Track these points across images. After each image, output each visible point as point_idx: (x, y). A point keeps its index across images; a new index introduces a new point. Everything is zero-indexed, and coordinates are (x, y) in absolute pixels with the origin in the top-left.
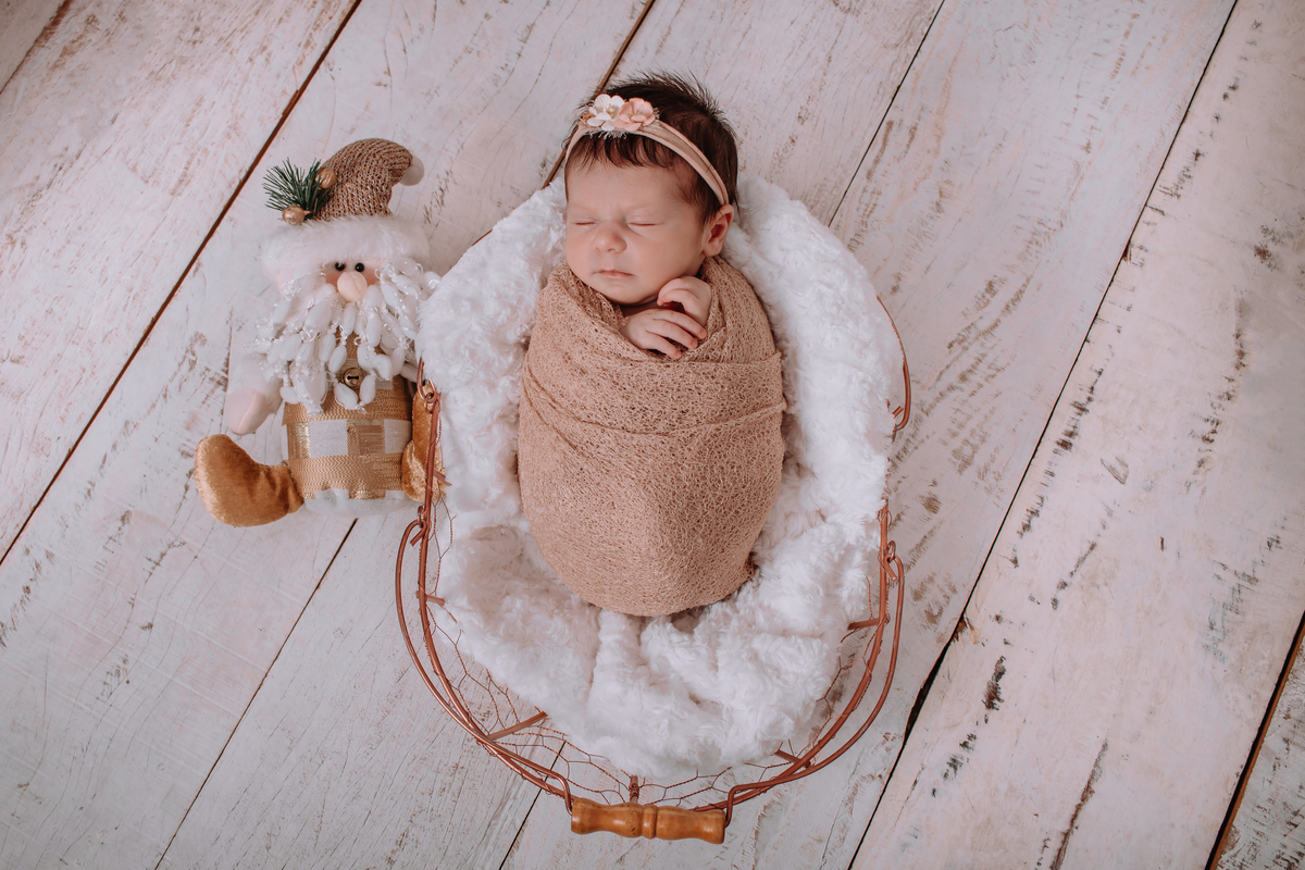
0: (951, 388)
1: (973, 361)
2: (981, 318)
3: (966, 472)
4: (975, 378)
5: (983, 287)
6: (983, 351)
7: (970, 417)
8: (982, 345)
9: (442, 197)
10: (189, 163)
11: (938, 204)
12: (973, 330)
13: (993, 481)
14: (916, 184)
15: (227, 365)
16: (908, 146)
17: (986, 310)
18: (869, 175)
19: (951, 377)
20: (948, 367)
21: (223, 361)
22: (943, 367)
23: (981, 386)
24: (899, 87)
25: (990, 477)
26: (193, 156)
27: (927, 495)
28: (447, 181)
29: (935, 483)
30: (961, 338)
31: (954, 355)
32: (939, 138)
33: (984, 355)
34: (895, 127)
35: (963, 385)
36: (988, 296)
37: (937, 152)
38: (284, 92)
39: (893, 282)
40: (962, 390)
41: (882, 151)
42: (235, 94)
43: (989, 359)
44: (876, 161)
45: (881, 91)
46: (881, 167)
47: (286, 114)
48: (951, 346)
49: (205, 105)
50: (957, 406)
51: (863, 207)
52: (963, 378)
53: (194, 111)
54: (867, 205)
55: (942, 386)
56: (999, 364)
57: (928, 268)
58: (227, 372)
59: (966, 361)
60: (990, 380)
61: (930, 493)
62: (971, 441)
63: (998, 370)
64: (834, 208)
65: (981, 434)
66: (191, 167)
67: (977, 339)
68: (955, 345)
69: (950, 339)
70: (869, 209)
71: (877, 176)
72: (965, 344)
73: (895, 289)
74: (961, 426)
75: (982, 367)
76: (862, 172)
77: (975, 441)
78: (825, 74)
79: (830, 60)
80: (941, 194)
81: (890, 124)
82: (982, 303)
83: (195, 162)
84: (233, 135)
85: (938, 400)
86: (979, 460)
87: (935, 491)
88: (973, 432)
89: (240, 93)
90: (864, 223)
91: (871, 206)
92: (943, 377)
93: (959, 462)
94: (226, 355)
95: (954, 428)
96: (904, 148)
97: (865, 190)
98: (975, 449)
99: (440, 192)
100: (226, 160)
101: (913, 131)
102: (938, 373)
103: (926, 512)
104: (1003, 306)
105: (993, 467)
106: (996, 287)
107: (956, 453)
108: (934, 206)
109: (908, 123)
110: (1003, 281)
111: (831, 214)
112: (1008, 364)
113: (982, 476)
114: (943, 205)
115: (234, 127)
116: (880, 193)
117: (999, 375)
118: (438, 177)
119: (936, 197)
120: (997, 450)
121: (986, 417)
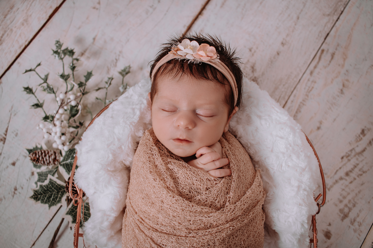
0: (341, 179)
1: (352, 167)
2: (357, 146)
3: (345, 220)
4: (353, 175)
5: (359, 131)
6: (357, 162)
7: (349, 194)
8: (357, 159)
9: (116, 63)
10: (3, 35)
11: (342, 90)
12: (353, 152)
13: (357, 227)
14: (333, 80)
15: (7, 131)
16: (330, 62)
17: (360, 142)
18: (311, 73)
19: (342, 173)
20: (340, 168)
21: (5, 129)
22: (338, 168)
23: (355, 179)
24: (328, 34)
25: (356, 224)
26: (5, 32)
27: (325, 230)
28: (119, 55)
29: (330, 225)
30: (347, 155)
31: (344, 162)
32: (344, 60)
33: (358, 164)
34: (325, 52)
35: (347, 178)
36: (361, 136)
37: (343, 66)
38: (51, 7)
39: (318, 125)
40: (346, 180)
41: (318, 63)
42: (29, 6)
43: (360, 166)
44: (315, 67)
45: (320, 35)
46: (317, 70)
47: (51, 17)
48: (342, 158)
49: (14, 9)
50: (343, 187)
51: (307, 88)
52: (347, 174)
53: (9, 11)
54: (309, 87)
55: (337, 177)
56: (365, 169)
57: (335, 120)
58: (6, 135)
59: (349, 167)
60: (360, 176)
61: (327, 229)
62: (349, 205)
63: (364, 172)
64: (294, 86)
65: (353, 202)
66: (4, 37)
67: (355, 156)
68: (345, 158)
69: (342, 155)
70: (310, 89)
71: (315, 74)
72: (349, 158)
73: (319, 128)
74: (344, 198)
75: (356, 170)
76: (308, 72)
77: (350, 205)
78: (295, 25)
79: (298, 18)
80: (344, 85)
81: (323, 51)
82: (358, 139)
83: (6, 35)
84: (25, 24)
85: (334, 184)
86: (352, 215)
87: (330, 228)
88: (350, 201)
89: (31, 5)
90: (307, 95)
91: (311, 88)
92: (338, 173)
93: (342, 215)
94: (6, 127)
95: (341, 198)
96: (328, 62)
97: (309, 80)
98: (350, 210)
99: (115, 61)
100: (20, 35)
101: (333, 55)
102: (335, 171)
103: (324, 238)
104: (368, 142)
105: (358, 220)
106: (365, 132)
107: (341, 211)
108: (340, 91)
109: (331, 51)
110: (369, 130)
111: (292, 89)
112: (369, 170)
113: (352, 223)
114: (344, 91)
115: (26, 20)
116: (315, 82)
117: (364, 175)
118: (115, 53)
119: (341, 87)
120: (360, 211)
121: (356, 194)
